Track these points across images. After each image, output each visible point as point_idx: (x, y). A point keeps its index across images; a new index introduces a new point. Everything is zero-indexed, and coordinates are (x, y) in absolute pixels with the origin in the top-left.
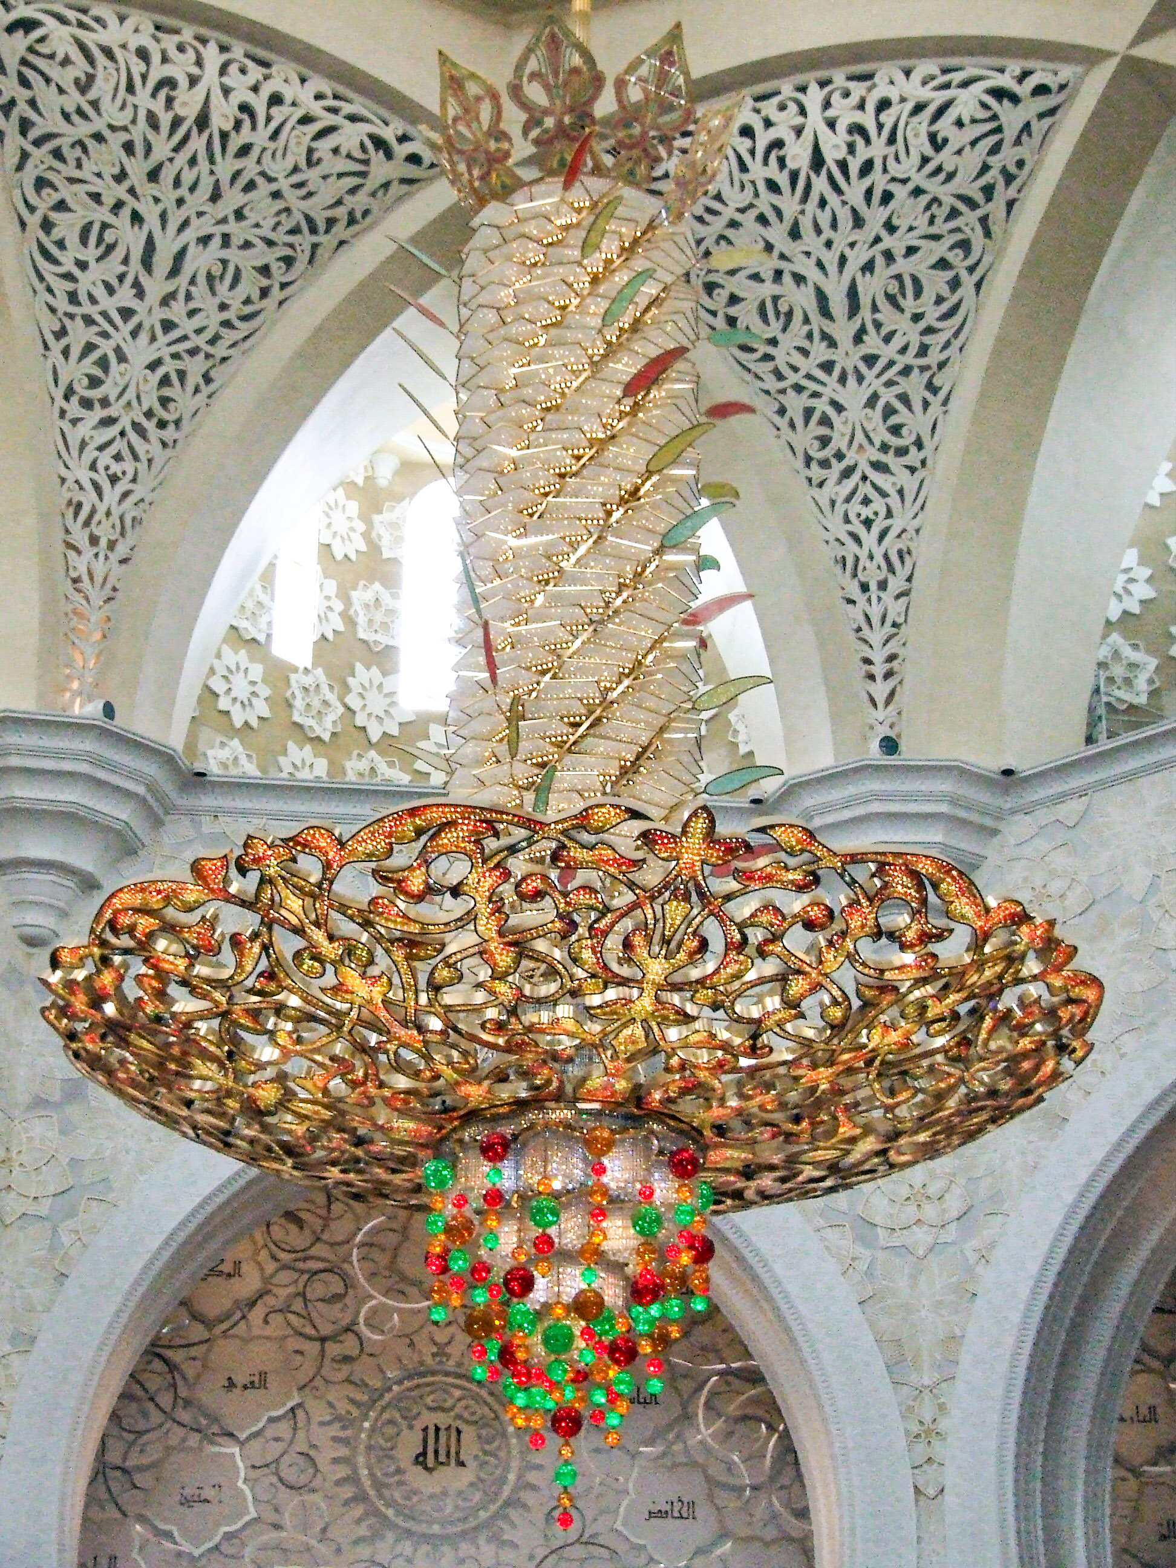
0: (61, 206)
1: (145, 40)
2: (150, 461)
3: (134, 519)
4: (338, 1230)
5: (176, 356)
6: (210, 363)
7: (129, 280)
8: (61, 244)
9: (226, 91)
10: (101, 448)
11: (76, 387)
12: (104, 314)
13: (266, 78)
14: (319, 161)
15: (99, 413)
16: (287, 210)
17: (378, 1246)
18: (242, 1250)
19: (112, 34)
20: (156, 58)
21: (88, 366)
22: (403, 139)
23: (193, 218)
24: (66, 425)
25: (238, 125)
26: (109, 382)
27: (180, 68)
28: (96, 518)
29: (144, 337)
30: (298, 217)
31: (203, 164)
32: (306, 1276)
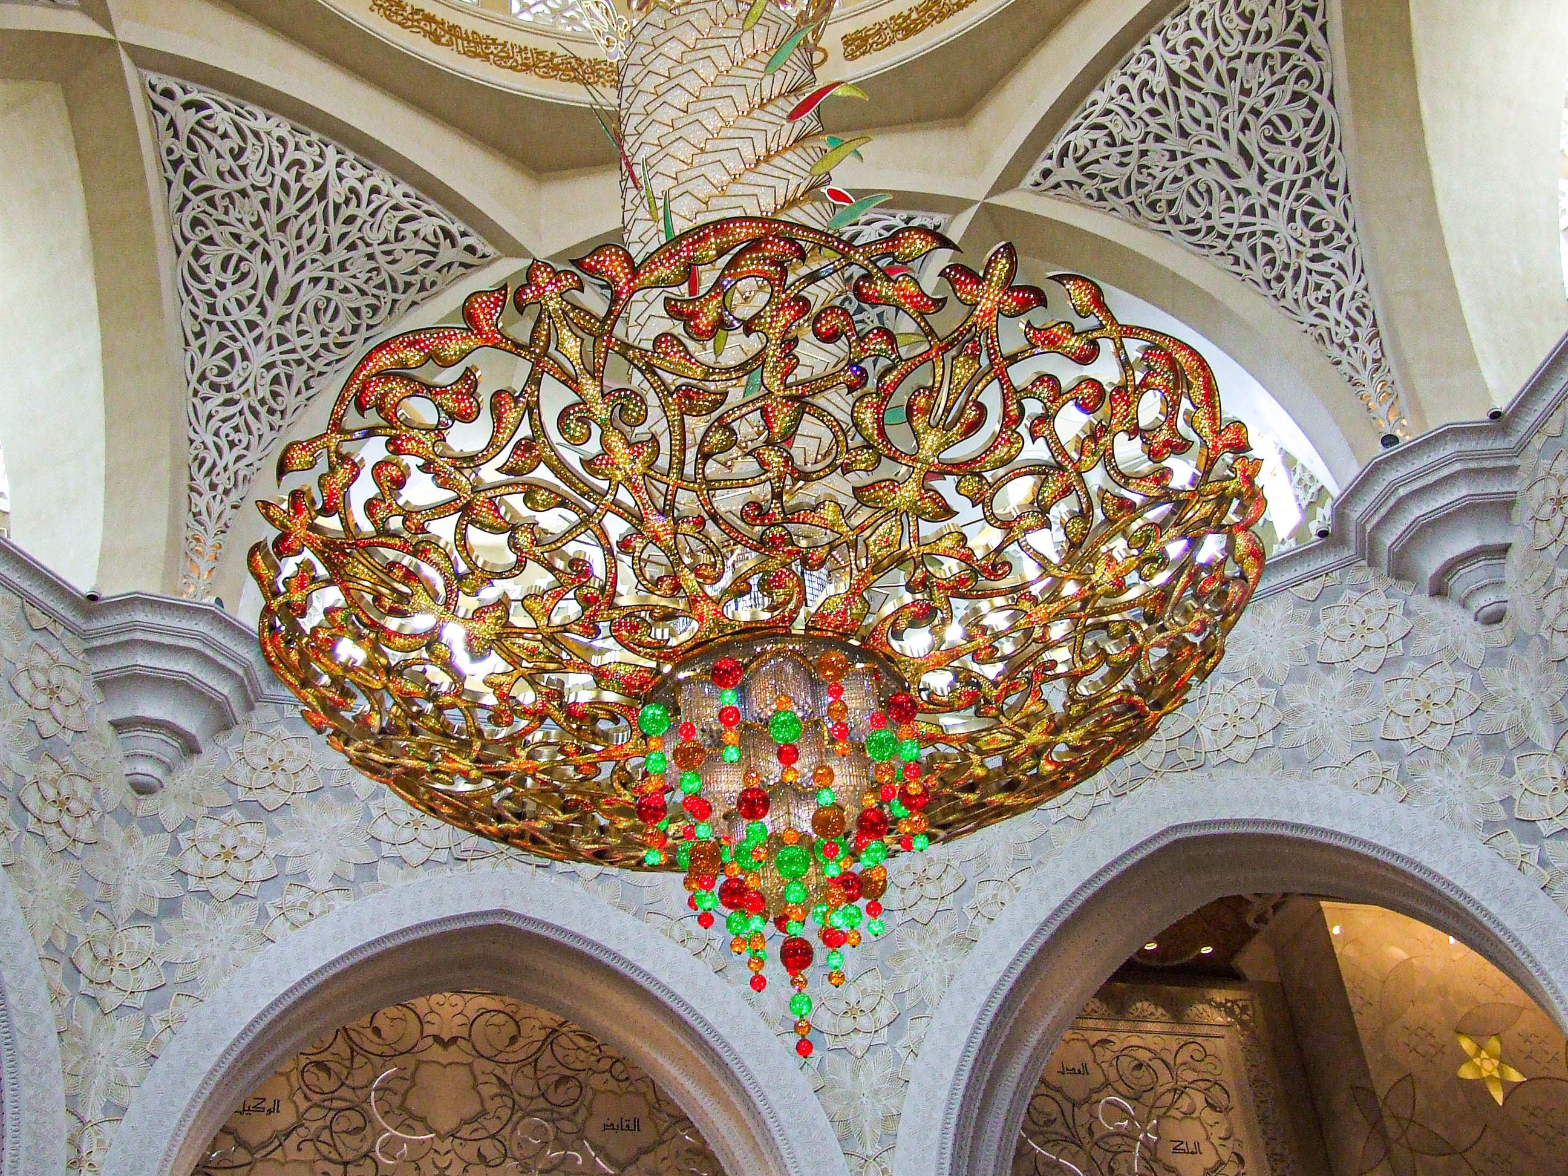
0: (210, 241)
1: (284, 132)
2: (260, 436)
3: (245, 477)
4: (358, 1079)
5: (286, 363)
6: (310, 374)
7: (256, 301)
8: (206, 269)
9: (341, 178)
10: (224, 420)
11: (208, 374)
12: (234, 323)
13: (369, 176)
14: (403, 238)
15: (224, 395)
16: (377, 269)
17: (390, 1090)
18: (280, 1089)
19: (261, 124)
20: (291, 146)
21: (219, 359)
22: (464, 234)
23: (309, 262)
24: (197, 401)
25: (347, 201)
26: (234, 373)
27: (308, 156)
28: (216, 471)
29: (263, 345)
30: (384, 276)
31: (320, 224)
32: (332, 1113)
